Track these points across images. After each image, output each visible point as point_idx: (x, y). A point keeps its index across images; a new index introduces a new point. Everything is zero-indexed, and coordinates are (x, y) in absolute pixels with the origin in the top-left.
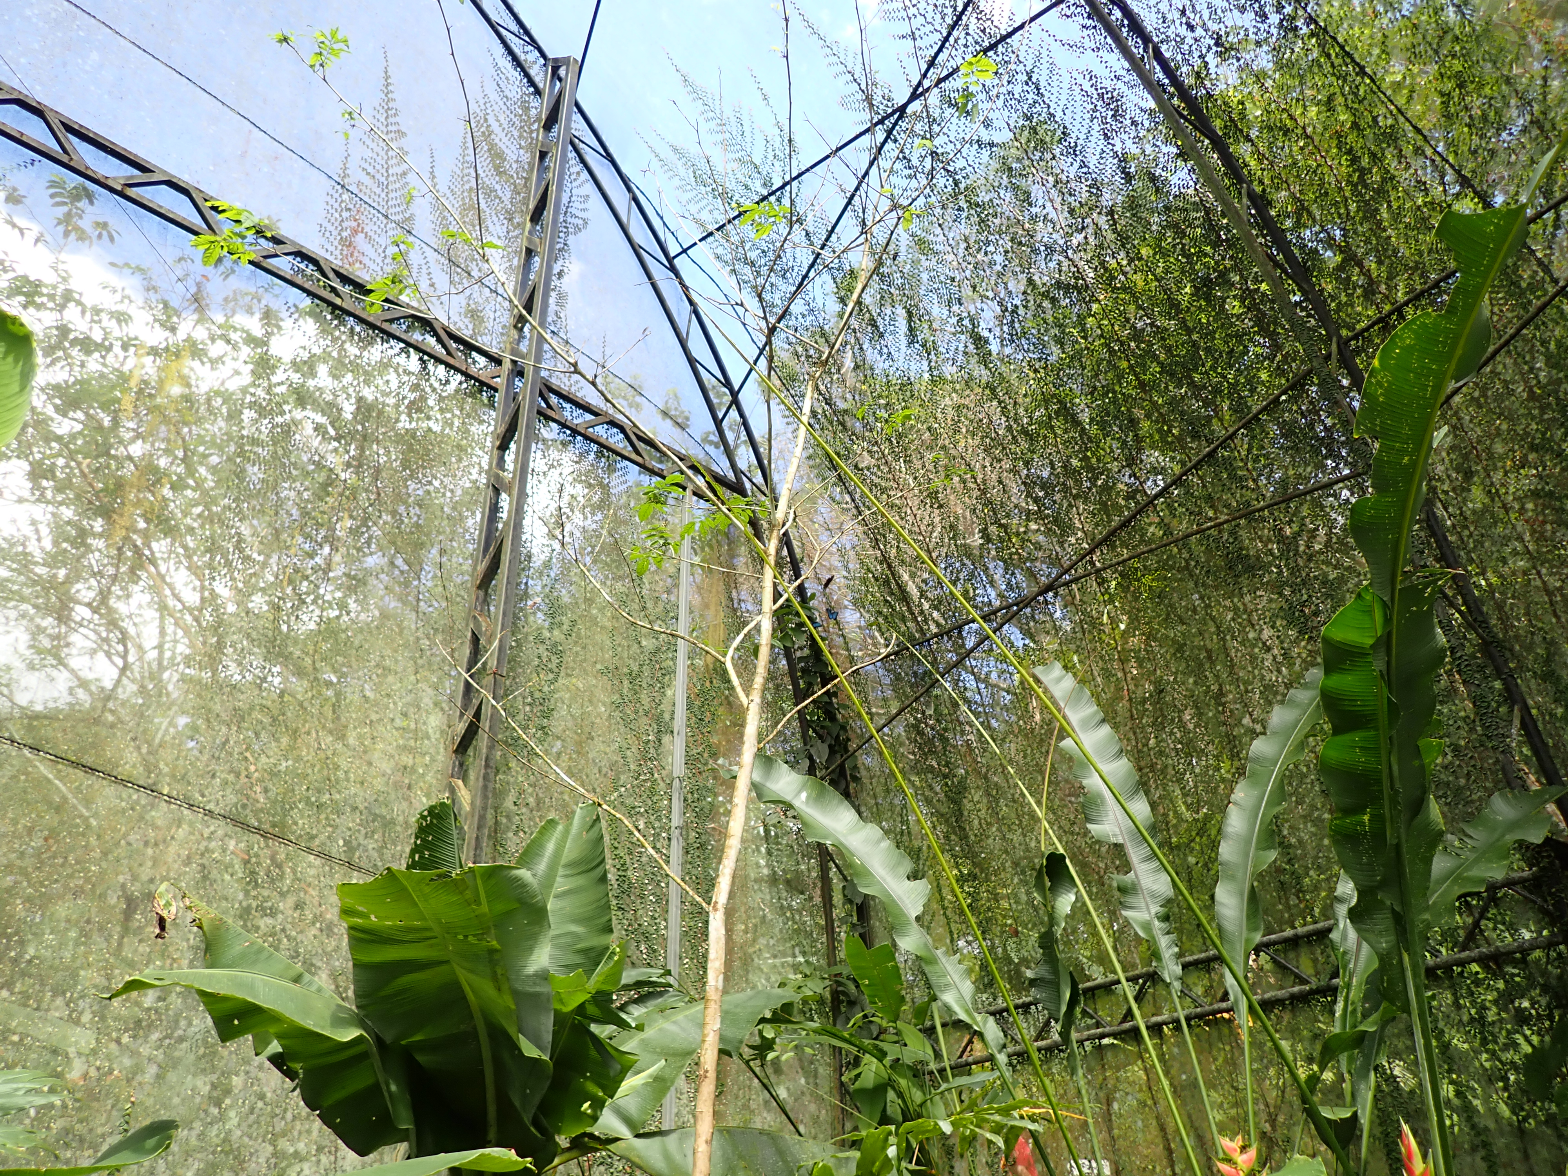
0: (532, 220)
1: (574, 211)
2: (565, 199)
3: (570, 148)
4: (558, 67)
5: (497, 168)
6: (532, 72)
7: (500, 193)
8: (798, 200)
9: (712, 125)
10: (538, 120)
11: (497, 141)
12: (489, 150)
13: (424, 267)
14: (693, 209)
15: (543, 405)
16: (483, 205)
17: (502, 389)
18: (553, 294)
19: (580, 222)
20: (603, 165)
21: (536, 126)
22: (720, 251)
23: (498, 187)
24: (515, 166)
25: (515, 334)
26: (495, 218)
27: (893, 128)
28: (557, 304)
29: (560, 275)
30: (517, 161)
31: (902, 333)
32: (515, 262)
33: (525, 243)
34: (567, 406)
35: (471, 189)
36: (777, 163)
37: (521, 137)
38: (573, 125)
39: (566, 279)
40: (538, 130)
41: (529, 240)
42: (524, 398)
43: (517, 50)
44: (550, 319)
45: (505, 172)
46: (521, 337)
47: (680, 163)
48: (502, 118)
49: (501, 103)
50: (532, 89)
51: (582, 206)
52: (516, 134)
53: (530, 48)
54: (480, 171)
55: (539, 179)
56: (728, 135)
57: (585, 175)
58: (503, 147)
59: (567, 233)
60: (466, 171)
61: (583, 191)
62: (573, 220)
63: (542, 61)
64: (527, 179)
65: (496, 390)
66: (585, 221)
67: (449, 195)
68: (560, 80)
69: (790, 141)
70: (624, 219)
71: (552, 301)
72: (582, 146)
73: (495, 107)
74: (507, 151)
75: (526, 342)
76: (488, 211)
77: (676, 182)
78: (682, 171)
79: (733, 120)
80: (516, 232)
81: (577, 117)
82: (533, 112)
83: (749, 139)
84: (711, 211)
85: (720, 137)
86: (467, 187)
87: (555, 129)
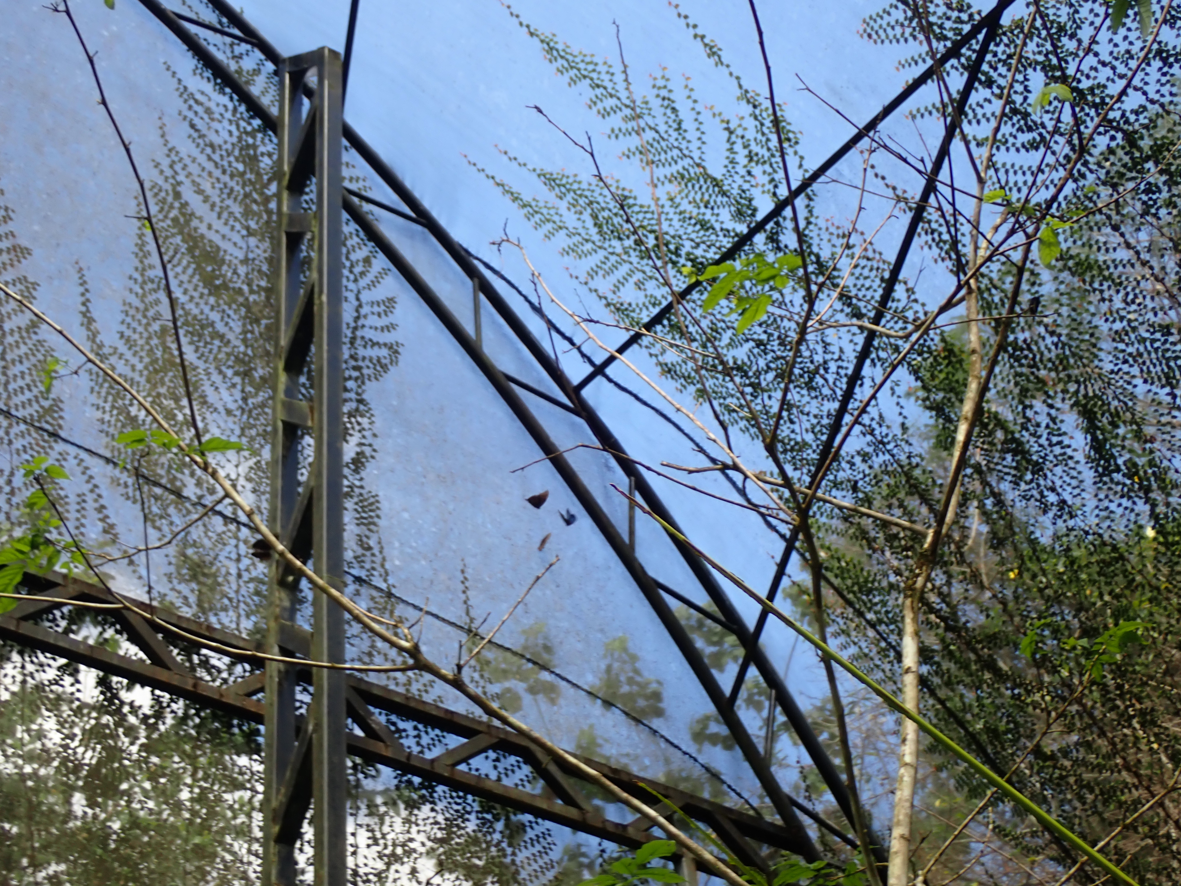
0: (288, 368)
1: (368, 333)
2: (348, 314)
3: (345, 215)
4: (304, 72)
5: (208, 281)
6: (255, 90)
7: (220, 327)
8: (812, 233)
9: (616, 121)
10: (277, 175)
11: (203, 229)
12: (190, 250)
13: (90, 498)
14: (604, 285)
15: (359, 732)
16: (190, 356)
17: (272, 714)
18: (349, 504)
19: (384, 352)
20: (412, 236)
21: (273, 188)
22: (672, 357)
23: (215, 316)
24: (242, 270)
25: (282, 598)
26: (216, 378)
27: (980, 59)
28: (360, 522)
29: (358, 462)
30: (245, 261)
31: (1079, 456)
32: (266, 454)
33: (281, 415)
34: (407, 725)
35: (164, 330)
36: (757, 170)
37: (247, 213)
38: (346, 172)
39: (370, 471)
40: (278, 195)
41: (288, 407)
42: (318, 726)
43: (220, 56)
44: (349, 555)
45: (225, 286)
46: (297, 601)
47: (563, 205)
48: (206, 186)
49: (202, 159)
50: (257, 122)
51: (384, 321)
52: (237, 209)
53: (245, 47)
54: (177, 293)
55: (293, 284)
56: (649, 135)
57: (381, 261)
58: (216, 239)
59: (361, 380)
60: (150, 298)
61: (380, 293)
62: (370, 352)
63: (270, 67)
64: (270, 291)
65: (259, 719)
66: (394, 349)
67: (122, 348)
68: (309, 93)
69: (776, 122)
70: (469, 329)
71: (348, 518)
72: (367, 207)
73: (194, 169)
74: (224, 245)
75: (307, 610)
76: (201, 365)
77: (562, 240)
78: (570, 219)
79: (655, 104)
80: (262, 396)
81: (352, 156)
82: (266, 162)
83: (692, 135)
84: (639, 285)
85: (634, 141)
86: (156, 327)
87: (312, 187)
